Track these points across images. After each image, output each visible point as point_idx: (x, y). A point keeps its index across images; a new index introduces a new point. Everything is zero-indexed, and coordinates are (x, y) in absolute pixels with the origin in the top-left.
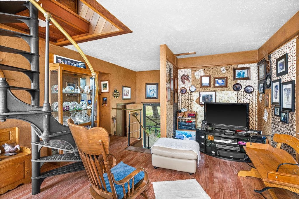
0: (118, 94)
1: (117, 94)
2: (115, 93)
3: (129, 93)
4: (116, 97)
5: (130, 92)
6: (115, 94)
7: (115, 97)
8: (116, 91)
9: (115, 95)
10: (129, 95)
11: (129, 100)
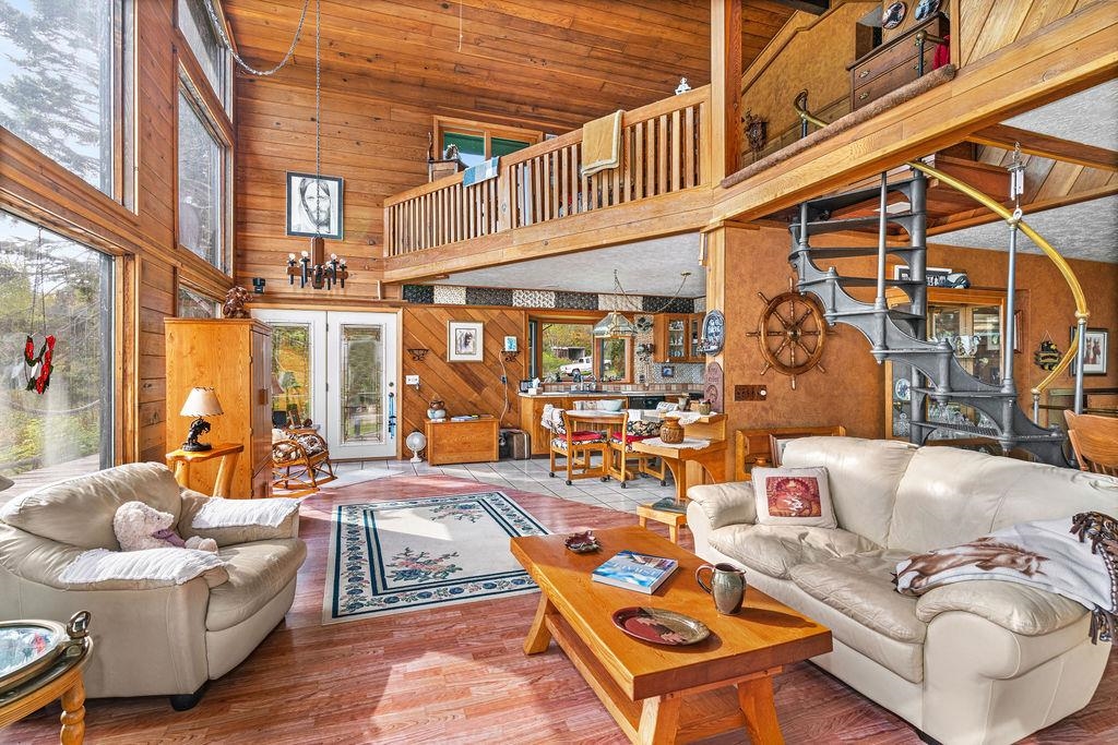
0: (1055, 358)
1: (1052, 357)
2: (1042, 355)
3: (1101, 349)
4: (1047, 367)
5: (1103, 348)
6: (1043, 358)
7: (1043, 367)
8: (1049, 345)
9: (1044, 361)
10: (1102, 359)
11: (1098, 378)
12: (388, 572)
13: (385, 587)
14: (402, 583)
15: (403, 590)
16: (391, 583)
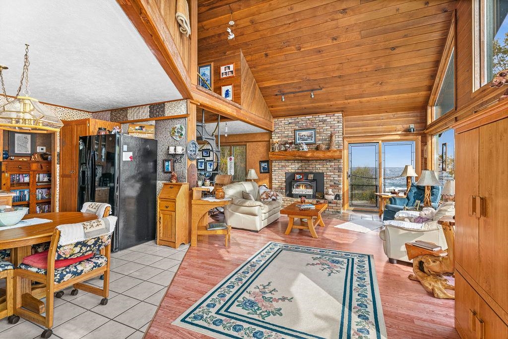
12: (345, 266)
13: (348, 260)
14: (341, 260)
15: (341, 257)
16: (346, 261)
